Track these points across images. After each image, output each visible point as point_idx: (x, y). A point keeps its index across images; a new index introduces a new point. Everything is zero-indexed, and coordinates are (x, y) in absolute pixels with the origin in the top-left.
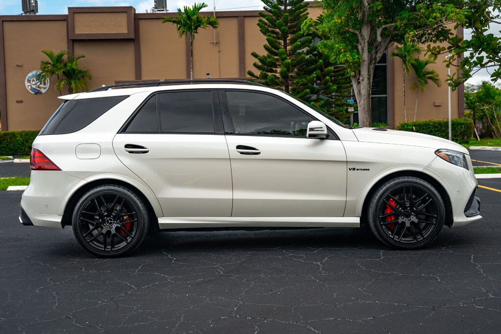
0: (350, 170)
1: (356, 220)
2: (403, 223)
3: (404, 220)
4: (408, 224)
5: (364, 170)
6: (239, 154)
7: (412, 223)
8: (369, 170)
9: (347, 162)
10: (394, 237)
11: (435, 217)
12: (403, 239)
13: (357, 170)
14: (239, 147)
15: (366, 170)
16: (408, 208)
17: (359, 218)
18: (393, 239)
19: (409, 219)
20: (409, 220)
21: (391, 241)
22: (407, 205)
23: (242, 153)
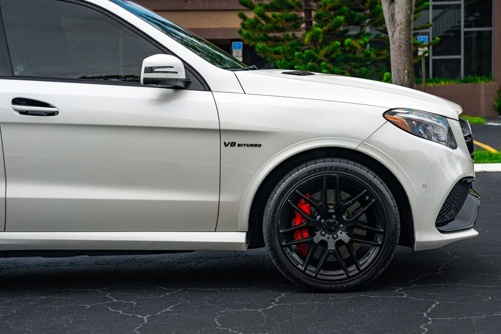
0: (226, 145)
1: (239, 237)
2: (324, 243)
3: (325, 238)
4: (331, 247)
5: (252, 145)
6: (18, 114)
7: (340, 243)
8: (260, 146)
9: (220, 131)
10: (306, 269)
11: (380, 233)
12: (321, 272)
13: (239, 145)
14: (16, 101)
15: (256, 145)
16: (334, 216)
17: (244, 234)
18: (303, 272)
19: (335, 236)
20: (334, 239)
21: (301, 276)
22: (330, 211)
23: (22, 112)
